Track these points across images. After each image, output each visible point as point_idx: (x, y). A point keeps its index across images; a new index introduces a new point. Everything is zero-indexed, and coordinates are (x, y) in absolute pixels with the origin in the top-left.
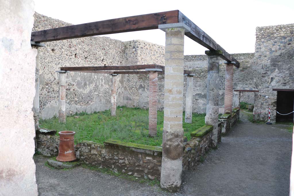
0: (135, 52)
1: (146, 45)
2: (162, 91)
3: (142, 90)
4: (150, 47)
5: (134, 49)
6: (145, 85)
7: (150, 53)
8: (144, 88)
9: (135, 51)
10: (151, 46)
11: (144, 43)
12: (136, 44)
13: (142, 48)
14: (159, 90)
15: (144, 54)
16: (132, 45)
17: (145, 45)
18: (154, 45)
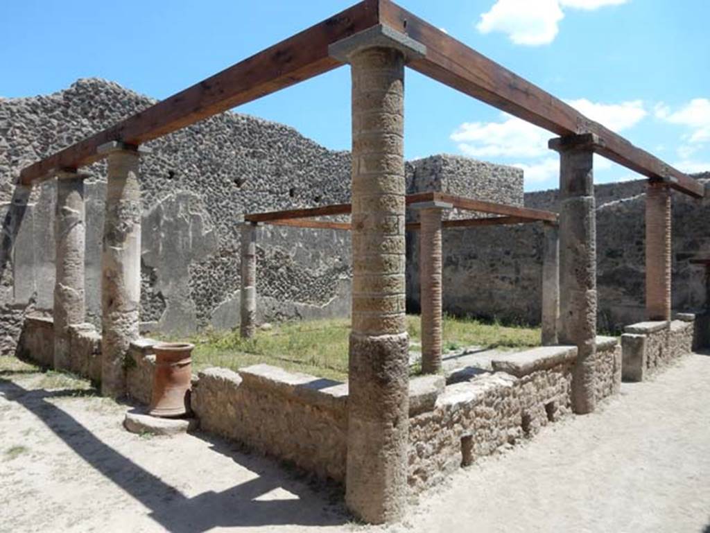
0: (435, 184)
1: (462, 166)
2: (496, 270)
3: (452, 270)
4: (473, 170)
5: (433, 177)
6: (458, 259)
7: (473, 184)
8: (456, 264)
9: (436, 179)
10: (476, 167)
11: (458, 162)
12: (437, 163)
13: (451, 172)
14: (491, 269)
15: (458, 186)
16: (429, 168)
17: (459, 165)
18: (483, 165)
